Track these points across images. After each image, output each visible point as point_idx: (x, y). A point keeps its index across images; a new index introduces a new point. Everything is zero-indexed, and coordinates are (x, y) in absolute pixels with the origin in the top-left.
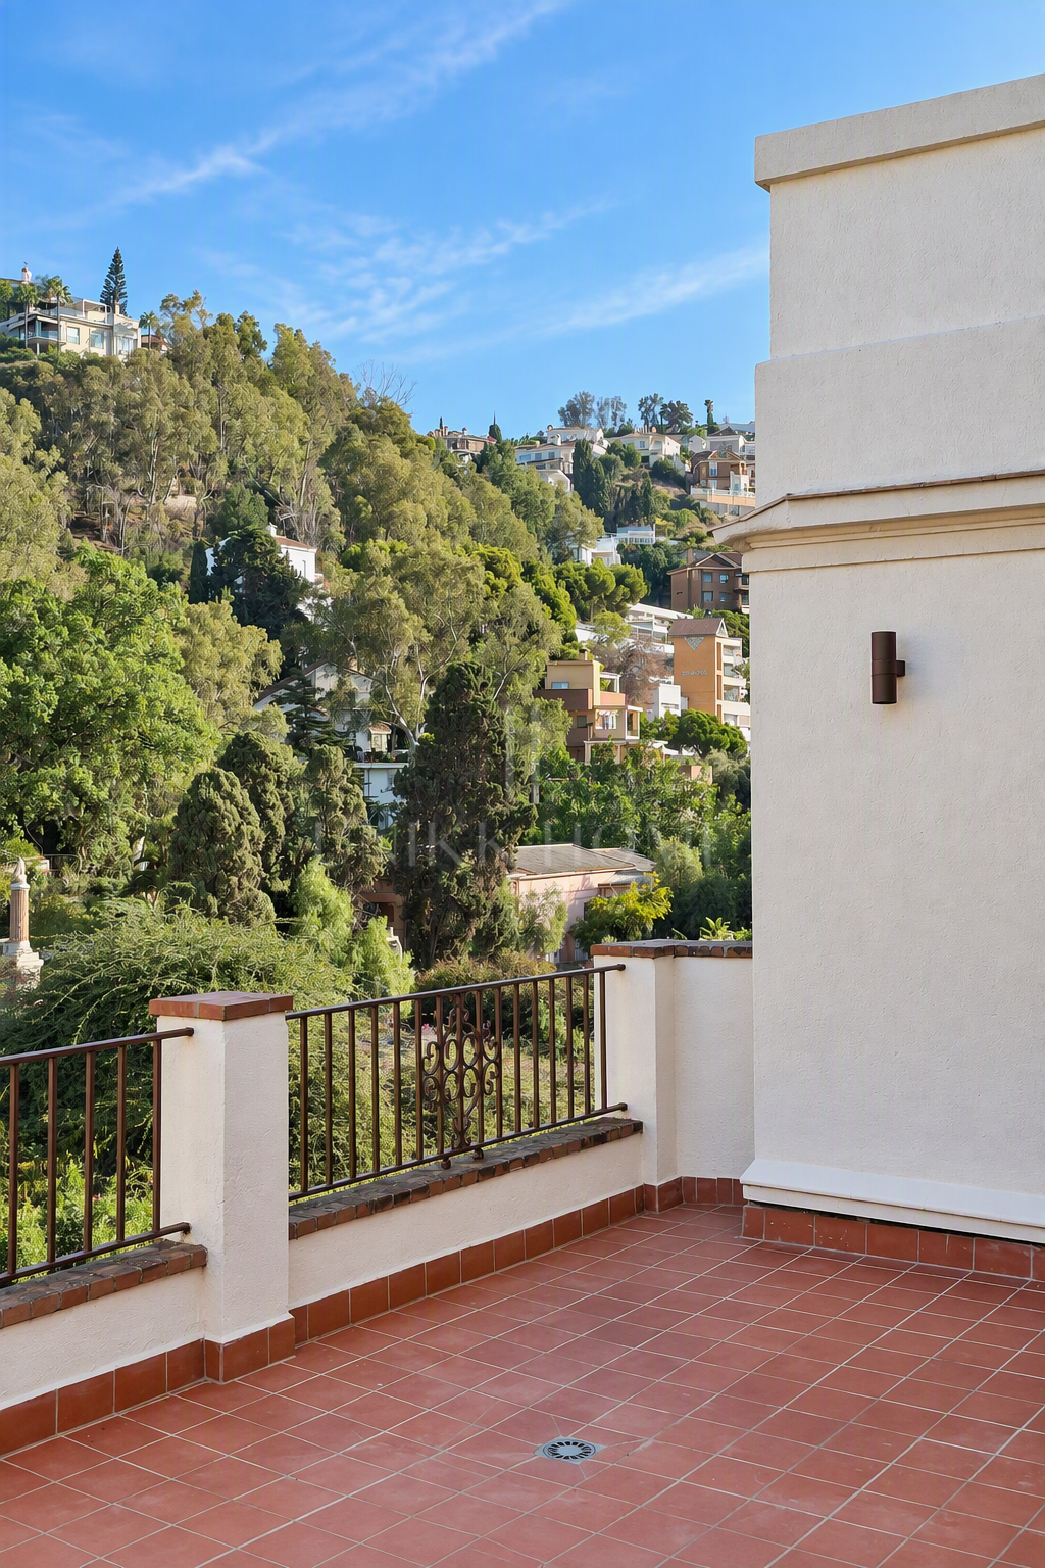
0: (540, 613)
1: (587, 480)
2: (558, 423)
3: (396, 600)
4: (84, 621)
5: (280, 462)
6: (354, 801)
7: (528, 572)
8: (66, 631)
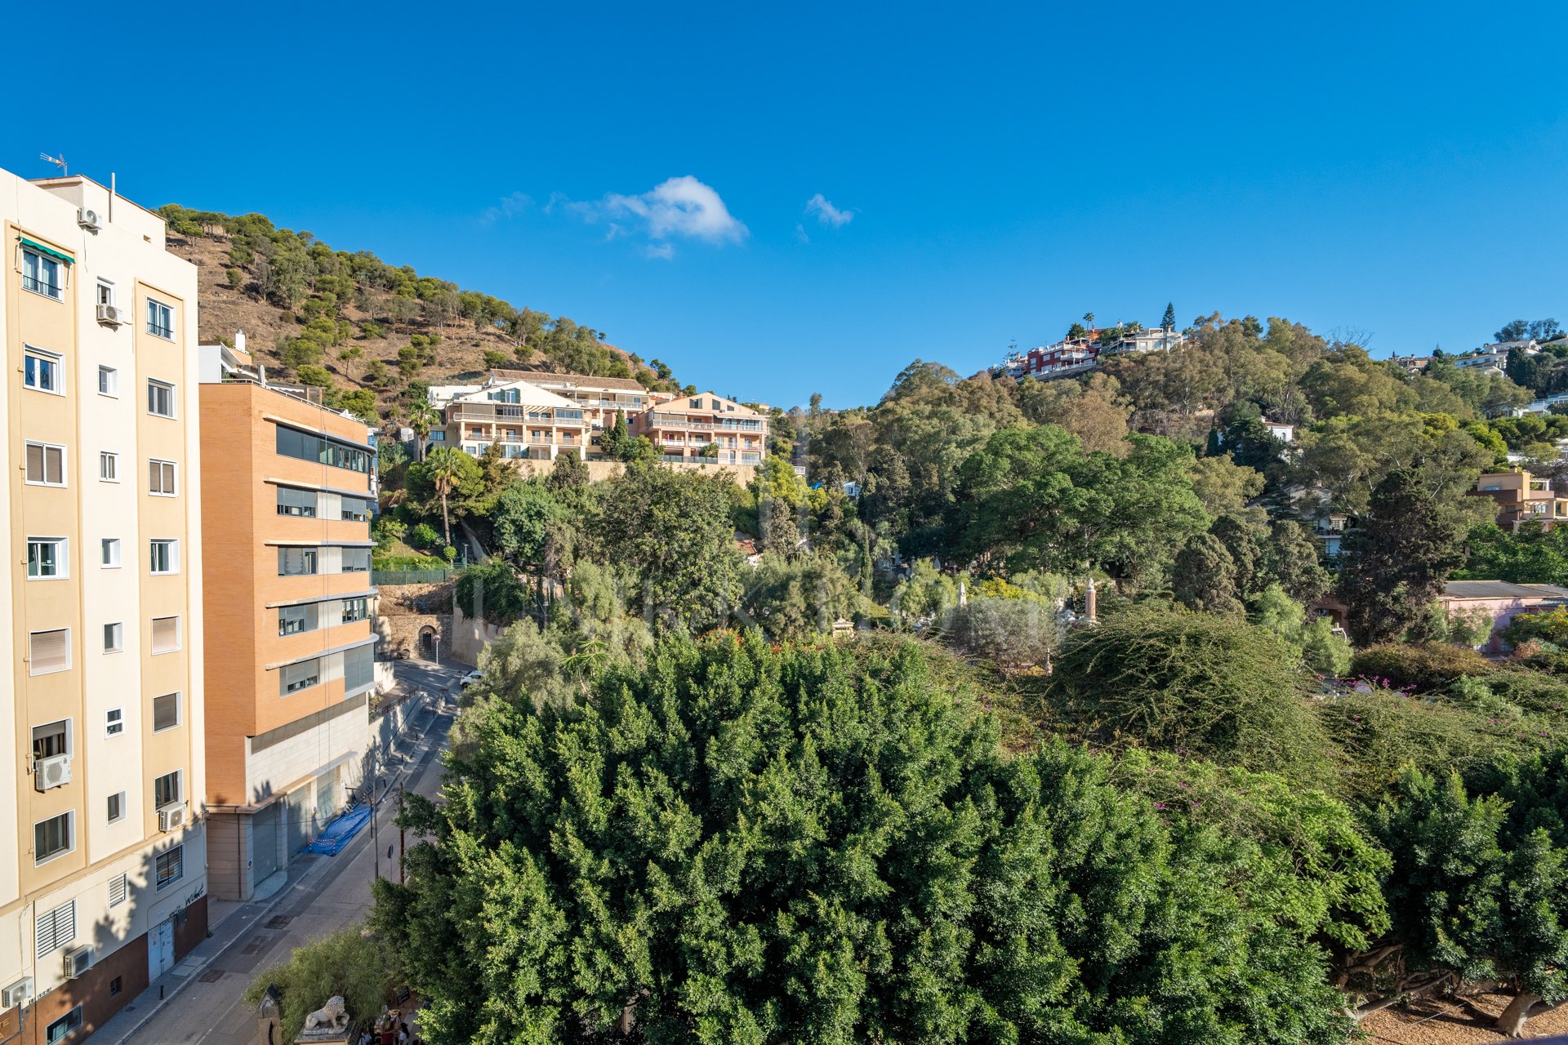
0: (1472, 446)
1: (1519, 369)
2: (1494, 341)
3: (1351, 445)
4: (1132, 468)
5: (1270, 387)
6: (1306, 552)
7: (1464, 424)
8: (1119, 473)
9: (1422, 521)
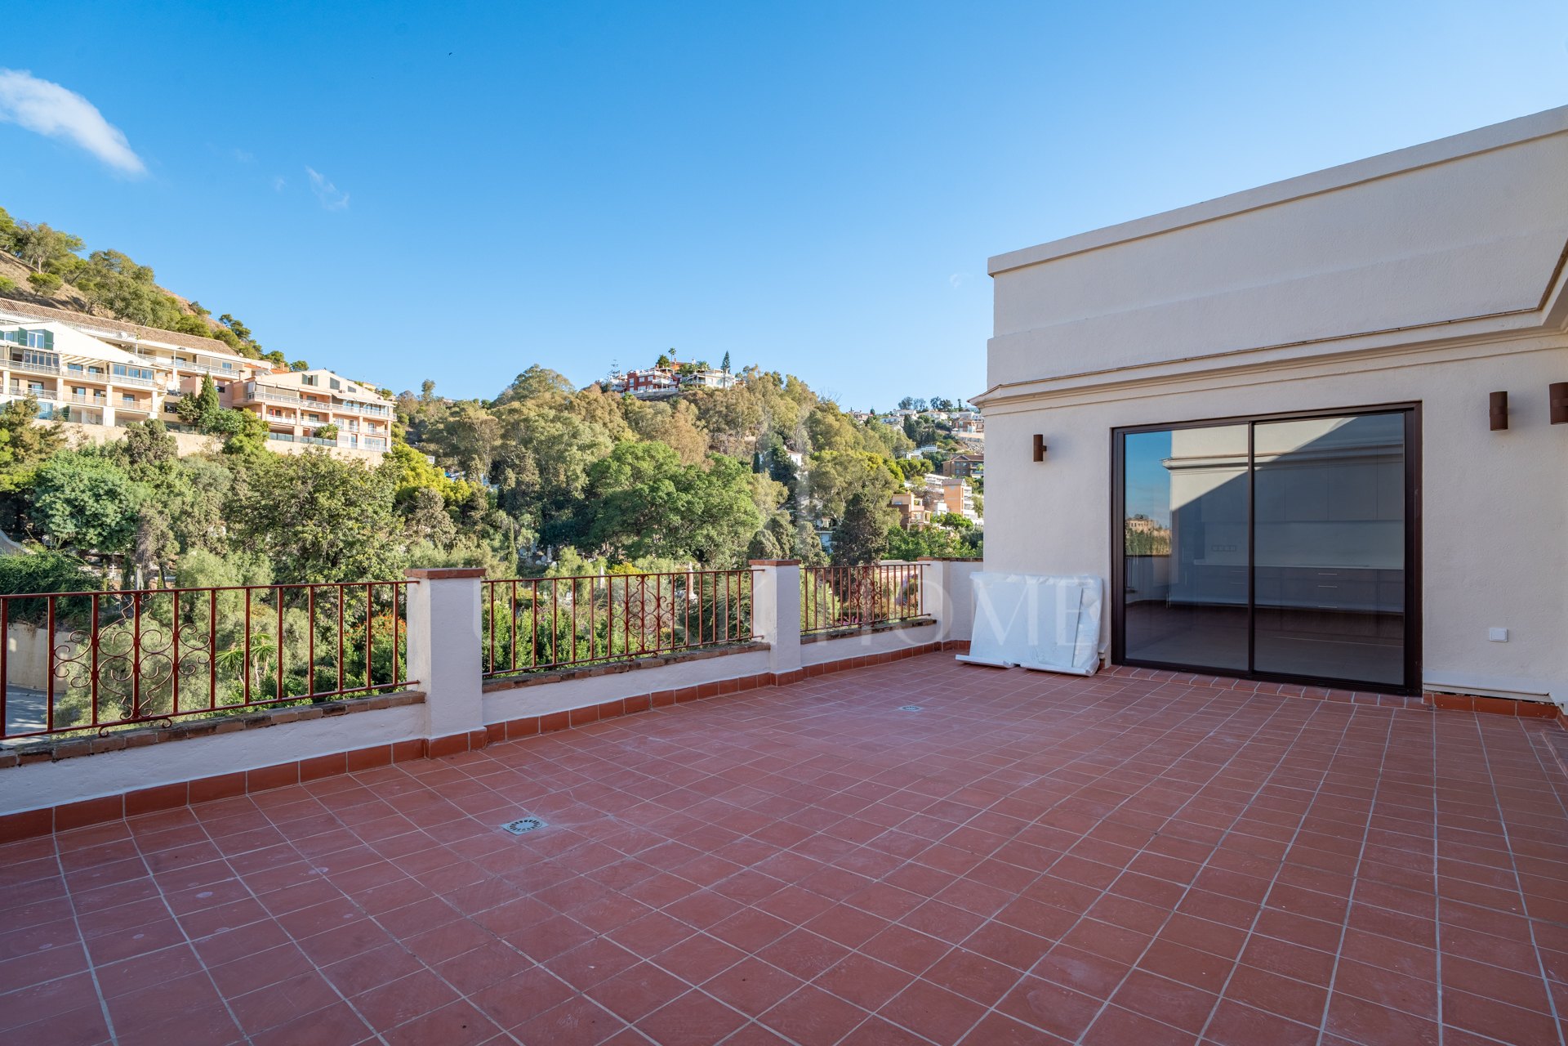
0: (890, 477)
1: (910, 429)
2: (898, 408)
3: (833, 471)
4: (714, 479)
5: (788, 424)
6: (816, 542)
7: (885, 462)
8: (707, 482)
9: (869, 524)
